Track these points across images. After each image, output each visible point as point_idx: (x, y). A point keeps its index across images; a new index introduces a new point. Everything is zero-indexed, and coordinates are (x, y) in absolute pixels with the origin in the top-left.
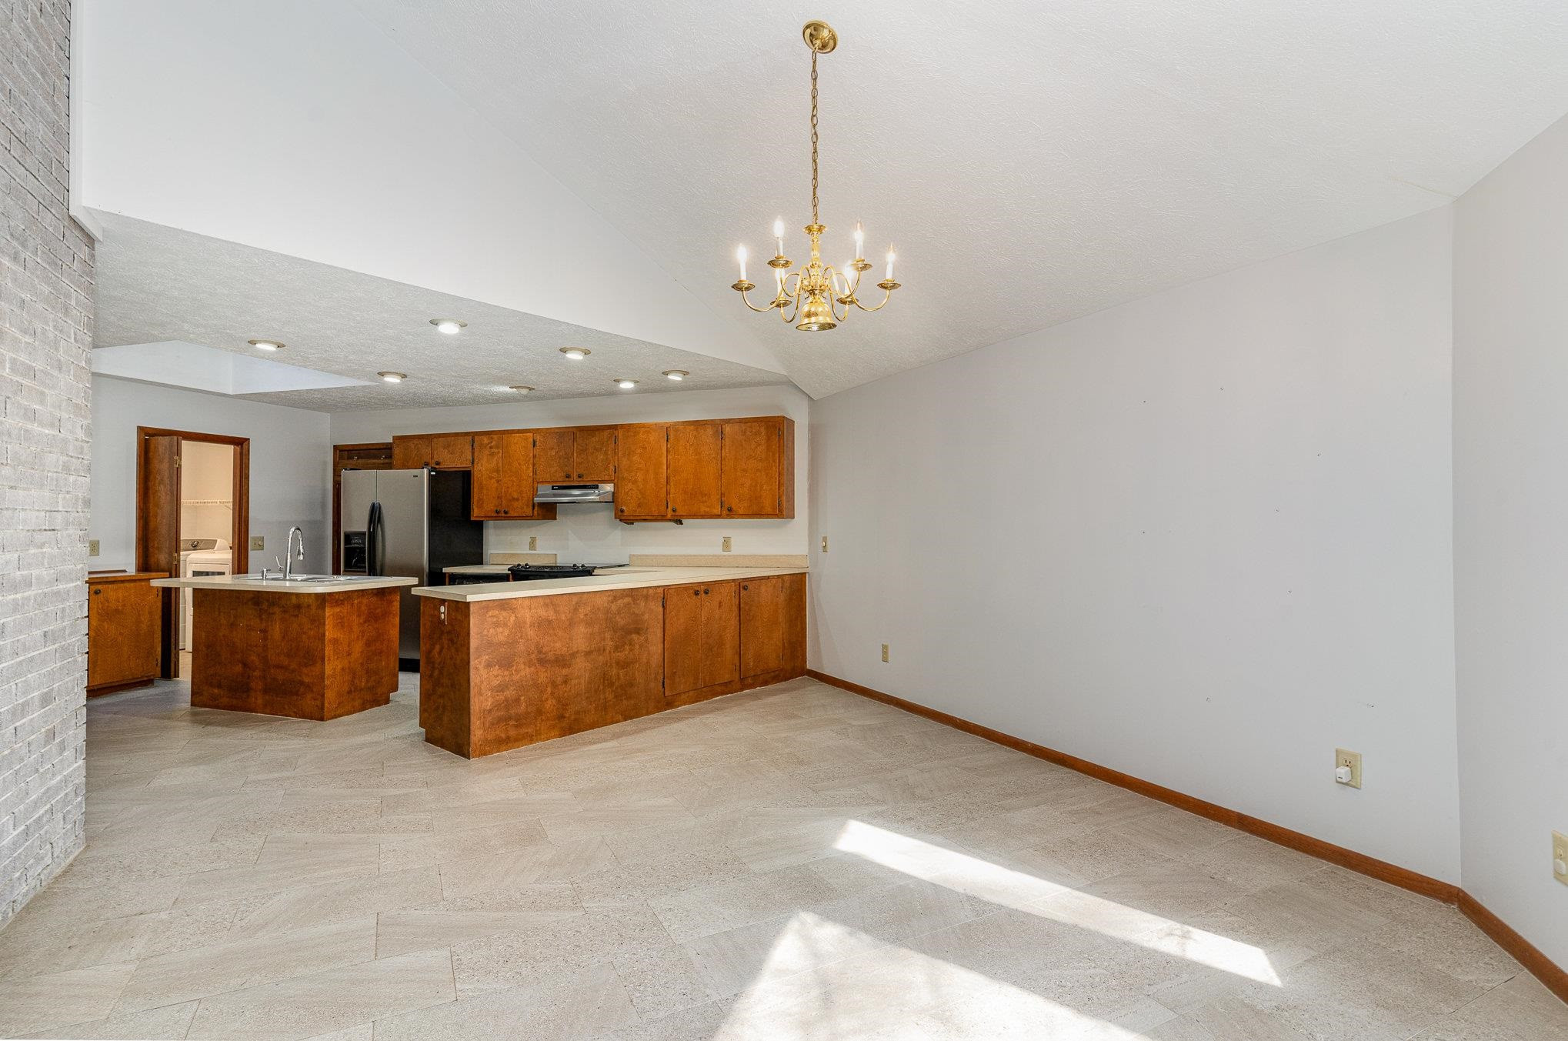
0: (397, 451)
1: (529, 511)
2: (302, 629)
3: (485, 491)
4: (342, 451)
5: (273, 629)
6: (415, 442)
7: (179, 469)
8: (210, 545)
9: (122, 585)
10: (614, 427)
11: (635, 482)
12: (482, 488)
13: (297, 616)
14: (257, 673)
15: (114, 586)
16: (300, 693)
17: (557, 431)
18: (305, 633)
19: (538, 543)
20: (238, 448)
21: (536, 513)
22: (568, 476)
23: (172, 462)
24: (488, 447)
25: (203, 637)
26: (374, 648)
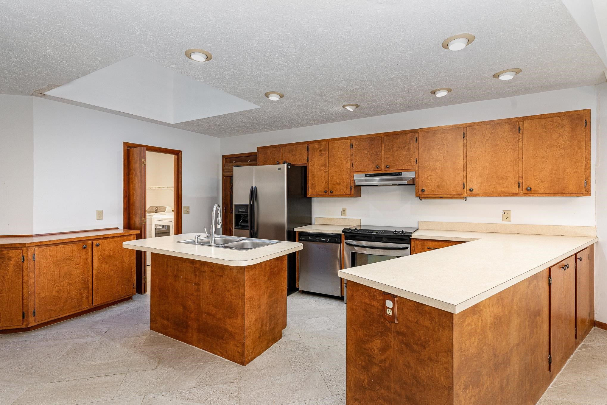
0: (260, 157)
1: (348, 191)
2: (226, 287)
3: (316, 179)
4: (227, 158)
5: (204, 284)
6: (271, 149)
7: (145, 167)
8: (163, 209)
9: (112, 239)
10: (415, 131)
11: (434, 170)
12: (315, 177)
13: (222, 276)
14: (192, 316)
15: (108, 240)
16: (225, 338)
17: (368, 137)
18: (228, 291)
19: (348, 212)
20: (176, 157)
21: (353, 192)
22: (378, 167)
23: (141, 162)
24: (318, 150)
25: (158, 282)
26: (273, 298)
